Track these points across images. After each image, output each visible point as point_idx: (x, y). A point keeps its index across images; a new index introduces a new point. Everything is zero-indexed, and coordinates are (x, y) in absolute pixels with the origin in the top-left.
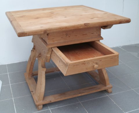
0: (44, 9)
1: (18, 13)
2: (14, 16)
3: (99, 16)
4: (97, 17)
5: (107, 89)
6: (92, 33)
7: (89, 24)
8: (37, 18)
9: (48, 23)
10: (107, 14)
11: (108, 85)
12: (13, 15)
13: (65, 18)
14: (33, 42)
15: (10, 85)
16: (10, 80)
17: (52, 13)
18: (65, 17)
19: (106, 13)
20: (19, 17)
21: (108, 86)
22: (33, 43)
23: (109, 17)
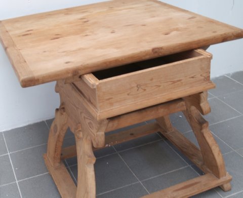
0: (68, 11)
1: (18, 25)
2: (11, 33)
3: (181, 26)
4: (177, 30)
5: (222, 185)
6: (193, 77)
7: (161, 48)
8: (57, 37)
9: (80, 49)
10: (195, 19)
11: (223, 176)
12: (7, 32)
13: (113, 35)
14: (57, 92)
15: (17, 182)
16: (15, 170)
17: (85, 21)
18: (112, 33)
19: (194, 16)
20: (19, 36)
21: (224, 178)
22: (58, 94)
23: (201, 27)
